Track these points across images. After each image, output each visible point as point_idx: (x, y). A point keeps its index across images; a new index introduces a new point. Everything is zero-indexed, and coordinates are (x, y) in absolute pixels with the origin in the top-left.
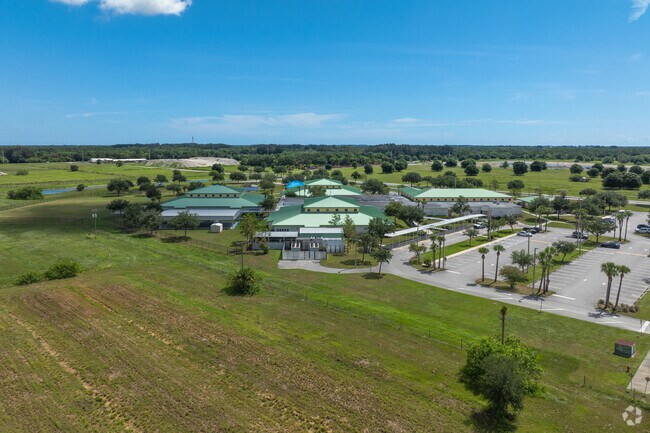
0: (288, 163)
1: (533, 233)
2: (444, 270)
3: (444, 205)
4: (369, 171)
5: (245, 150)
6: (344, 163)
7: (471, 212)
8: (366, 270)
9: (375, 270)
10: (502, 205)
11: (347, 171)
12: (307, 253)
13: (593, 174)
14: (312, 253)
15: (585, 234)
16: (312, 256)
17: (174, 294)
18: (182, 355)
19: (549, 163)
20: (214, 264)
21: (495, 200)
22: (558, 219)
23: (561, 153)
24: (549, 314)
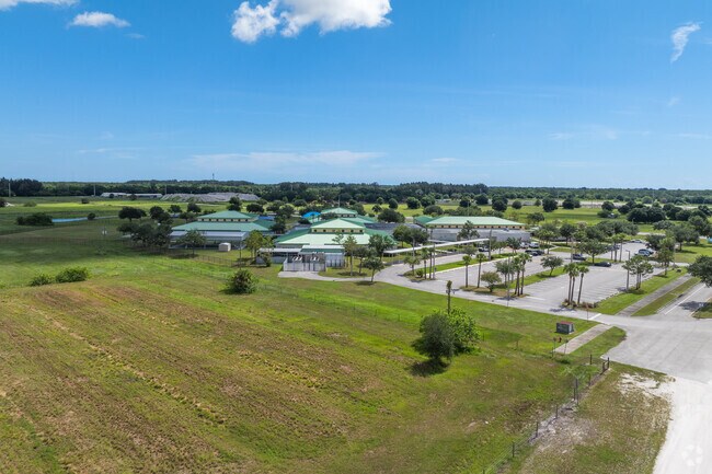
0: (310, 198)
1: (535, 255)
2: (434, 279)
3: (452, 231)
4: (393, 206)
6: (369, 201)
7: (479, 237)
8: (361, 279)
9: (368, 279)
10: (511, 232)
11: (368, 207)
12: (307, 265)
13: (623, 210)
14: (312, 265)
15: (585, 255)
16: (312, 268)
17: (176, 294)
19: (582, 203)
20: (216, 274)
21: (506, 228)
22: (566, 246)
23: (598, 194)
24: (514, 309)
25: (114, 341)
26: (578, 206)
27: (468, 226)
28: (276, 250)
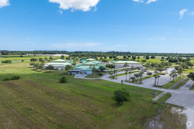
0: (83, 56)
1: (144, 71)
3: (122, 65)
4: (105, 58)
5: (72, 53)
6: (99, 56)
7: (129, 66)
8: (97, 79)
9: (99, 79)
10: (138, 65)
11: (99, 58)
12: (82, 74)
13: (167, 59)
15: (158, 72)
16: (83, 76)
17: (45, 83)
18: (44, 94)
19: (156, 57)
20: (57, 77)
21: (136, 64)
22: (152, 69)
23: (160, 55)
24: (140, 87)
25: (26, 98)
26: (155, 58)
27: (126, 64)
28: (73, 70)
